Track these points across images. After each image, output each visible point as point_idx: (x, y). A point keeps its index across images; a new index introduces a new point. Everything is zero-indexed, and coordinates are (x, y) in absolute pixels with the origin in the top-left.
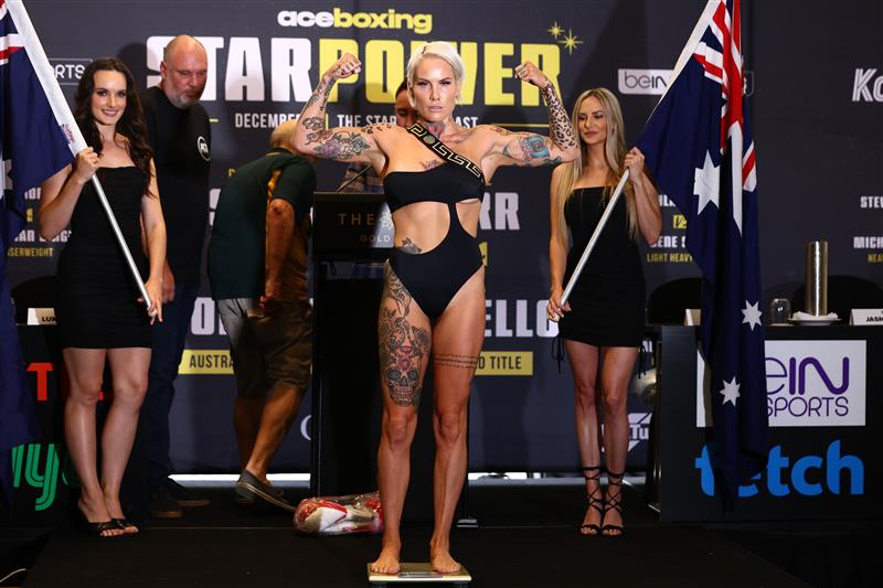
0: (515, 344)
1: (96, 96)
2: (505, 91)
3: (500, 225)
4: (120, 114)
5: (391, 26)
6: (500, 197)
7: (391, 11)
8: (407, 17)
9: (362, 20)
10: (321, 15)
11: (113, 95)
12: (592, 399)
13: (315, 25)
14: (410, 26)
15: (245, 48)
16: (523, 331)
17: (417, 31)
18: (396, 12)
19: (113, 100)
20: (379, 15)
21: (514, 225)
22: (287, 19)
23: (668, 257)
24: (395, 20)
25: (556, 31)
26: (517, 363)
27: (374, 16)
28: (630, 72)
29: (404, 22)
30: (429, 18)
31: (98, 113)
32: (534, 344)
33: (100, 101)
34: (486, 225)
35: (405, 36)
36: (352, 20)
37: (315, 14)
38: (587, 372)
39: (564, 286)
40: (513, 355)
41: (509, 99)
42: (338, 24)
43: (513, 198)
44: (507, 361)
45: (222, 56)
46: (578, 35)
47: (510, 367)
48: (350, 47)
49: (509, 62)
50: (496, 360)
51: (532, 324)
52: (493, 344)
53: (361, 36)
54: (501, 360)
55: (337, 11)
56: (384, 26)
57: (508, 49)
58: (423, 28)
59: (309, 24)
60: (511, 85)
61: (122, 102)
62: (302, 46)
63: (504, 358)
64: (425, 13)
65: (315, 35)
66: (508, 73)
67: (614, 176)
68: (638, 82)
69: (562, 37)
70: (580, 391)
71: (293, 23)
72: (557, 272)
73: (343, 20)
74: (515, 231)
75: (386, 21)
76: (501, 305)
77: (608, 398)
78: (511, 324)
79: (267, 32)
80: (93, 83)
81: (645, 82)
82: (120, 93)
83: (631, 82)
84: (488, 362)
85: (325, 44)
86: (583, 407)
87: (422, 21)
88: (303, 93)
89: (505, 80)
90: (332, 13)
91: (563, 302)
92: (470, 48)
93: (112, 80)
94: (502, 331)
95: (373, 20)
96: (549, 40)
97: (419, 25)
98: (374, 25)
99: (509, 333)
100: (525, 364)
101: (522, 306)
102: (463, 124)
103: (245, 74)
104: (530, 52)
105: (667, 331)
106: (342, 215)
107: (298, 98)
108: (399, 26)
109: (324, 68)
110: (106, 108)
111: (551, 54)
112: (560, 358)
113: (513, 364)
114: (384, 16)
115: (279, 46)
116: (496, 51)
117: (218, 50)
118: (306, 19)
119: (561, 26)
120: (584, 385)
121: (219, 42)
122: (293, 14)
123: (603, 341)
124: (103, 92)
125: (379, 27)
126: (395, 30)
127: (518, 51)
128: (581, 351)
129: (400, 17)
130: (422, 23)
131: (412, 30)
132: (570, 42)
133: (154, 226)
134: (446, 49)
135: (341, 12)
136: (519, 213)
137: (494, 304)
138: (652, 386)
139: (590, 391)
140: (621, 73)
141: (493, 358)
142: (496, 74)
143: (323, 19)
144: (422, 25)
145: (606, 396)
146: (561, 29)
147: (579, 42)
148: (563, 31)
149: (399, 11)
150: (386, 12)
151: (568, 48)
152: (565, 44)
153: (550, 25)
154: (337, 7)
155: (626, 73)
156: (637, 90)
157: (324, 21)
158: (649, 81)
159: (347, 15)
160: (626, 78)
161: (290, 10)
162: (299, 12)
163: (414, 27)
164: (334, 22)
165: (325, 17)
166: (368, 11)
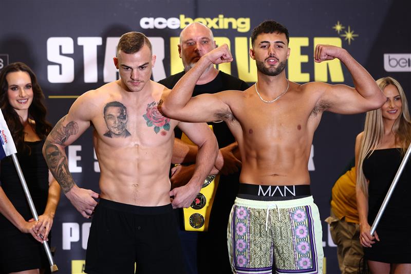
1: (10, 91)
2: (303, 71)
4: (30, 101)
5: (221, 27)
7: (221, 16)
8: (232, 20)
10: (171, 20)
11: (22, 88)
13: (167, 27)
14: (234, 27)
17: (239, 30)
18: (225, 17)
19: (23, 91)
20: (212, 19)
22: (147, 23)
24: (224, 23)
25: (339, 28)
27: (209, 20)
28: (392, 56)
29: (230, 24)
30: (247, 21)
31: (14, 103)
33: (14, 94)
35: (231, 34)
37: (167, 19)
41: (306, 77)
42: (183, 26)
46: (355, 30)
49: (304, 51)
55: (182, 17)
56: (216, 27)
57: (305, 42)
58: (244, 28)
59: (162, 27)
61: (30, 92)
64: (245, 17)
66: (305, 59)
68: (398, 63)
69: (343, 32)
71: (151, 26)
73: (187, 23)
74: (311, 172)
75: (217, 23)
80: (6, 83)
81: (403, 63)
82: (27, 86)
83: (393, 63)
87: (243, 23)
89: (303, 64)
90: (179, 18)
93: (20, 78)
95: (208, 23)
96: (334, 34)
97: (240, 25)
98: (209, 27)
108: (226, 27)
110: (19, 98)
114: (215, 20)
117: (98, 47)
118: (160, 23)
119: (342, 24)
121: (98, 41)
122: (151, 20)
124: (15, 88)
125: (212, 28)
126: (224, 30)
127: (311, 42)
129: (227, 20)
130: (243, 24)
131: (236, 30)
132: (349, 36)
135: (185, 17)
140: (386, 56)
142: (296, 60)
143: (172, 23)
144: (243, 26)
146: (342, 26)
147: (355, 35)
148: (343, 28)
149: (226, 16)
150: (217, 17)
151: (348, 39)
152: (345, 37)
153: (335, 24)
154: (182, 14)
155: (389, 57)
156: (398, 69)
157: (173, 25)
158: (407, 62)
159: (189, 20)
160: (390, 60)
161: (149, 17)
162: (155, 18)
163: (237, 27)
164: (180, 25)
165: (174, 22)
166: (204, 17)
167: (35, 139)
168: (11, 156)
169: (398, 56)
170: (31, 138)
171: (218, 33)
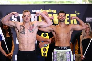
2: (68, 21)
8: (52, 10)
24: (50, 11)
25: (76, 12)
28: (88, 18)
29: (52, 11)
30: (56, 10)
35: (52, 13)
46: (79, 12)
49: (68, 17)
55: (41, 10)
57: (68, 15)
58: (55, 12)
66: (68, 19)
69: (77, 13)
83: (88, 20)
89: (68, 20)
104: (72, 15)
108: (51, 12)
114: (49, 10)
127: (70, 15)
129: (51, 10)
132: (78, 14)
140: (86, 18)
149: (51, 9)
154: (41, 9)
156: (89, 21)
158: (91, 19)
159: (43, 10)
166: (46, 10)
167: (9, 36)
168: (4, 40)
169: (89, 18)
170: (8, 36)
171: (49, 13)
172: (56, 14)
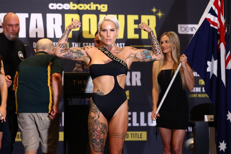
0: (140, 129)
2: (135, 33)
3: (134, 84)
5: (92, 9)
6: (134, 73)
7: (92, 3)
8: (98, 5)
9: (81, 7)
12: (169, 149)
13: (63, 9)
14: (99, 9)
15: (36, 18)
16: (143, 124)
17: (102, 11)
20: (87, 4)
21: (139, 84)
22: (52, 6)
23: (198, 96)
24: (93, 7)
25: (154, 10)
26: (141, 136)
27: (85, 5)
28: (182, 25)
29: (97, 7)
30: (106, 6)
32: (147, 129)
34: (128, 84)
35: (97, 13)
36: (77, 7)
37: (63, 4)
38: (167, 139)
39: (157, 106)
40: (139, 133)
41: (137, 36)
42: (72, 8)
43: (139, 74)
44: (137, 135)
45: (28, 20)
46: (162, 11)
47: (138, 138)
48: (76, 17)
49: (137, 22)
50: (133, 135)
51: (146, 121)
52: (132, 129)
53: (80, 13)
54: (135, 135)
55: (71, 3)
56: (89, 9)
57: (136, 17)
58: (104, 10)
59: (61, 8)
60: (138, 31)
62: (59, 17)
63: (136, 134)
64: (105, 4)
65: (63, 12)
66: (136, 26)
67: (176, 65)
68: (185, 29)
69: (157, 12)
70: (165, 147)
71: (55, 8)
72: (155, 102)
73: (74, 7)
74: (139, 86)
75: (90, 7)
76: (135, 114)
77: (175, 149)
78: (138, 121)
79: (45, 11)
81: (188, 29)
83: (183, 29)
84: (130, 135)
85: (67, 16)
86: (166, 152)
87: (104, 7)
88: (59, 35)
89: (135, 29)
90: (69, 4)
91: (157, 114)
92: (122, 17)
94: (135, 124)
95: (85, 7)
96: (151, 13)
98: (85, 9)
99: (138, 125)
100: (143, 136)
101: (142, 114)
102: (119, 46)
103: (37, 27)
104: (145, 18)
105: (197, 123)
106: (74, 81)
107: (57, 37)
108: (95, 9)
109: (67, 25)
111: (152, 19)
112: (157, 134)
113: (139, 136)
114: (89, 5)
115: (50, 17)
116: (132, 18)
117: (26, 19)
118: (60, 6)
120: (166, 145)
121: (26, 15)
122: (54, 5)
123: (173, 128)
125: (87, 9)
127: (140, 18)
128: (165, 131)
129: (95, 5)
130: (103, 8)
131: (100, 11)
132: (160, 14)
133: (3, 85)
134: (113, 17)
135: (73, 3)
136: (141, 80)
137: (132, 114)
138: (192, 144)
139: (168, 146)
140: (179, 26)
141: (132, 134)
142: (131, 27)
143: (66, 6)
144: (104, 8)
145: (174, 148)
146: (156, 9)
147: (163, 14)
148: (157, 10)
149: (95, 3)
150: (90, 3)
151: (159, 17)
152: (157, 15)
153: (152, 8)
154: (71, 1)
155: (181, 26)
156: (185, 33)
157: (67, 7)
158: (190, 29)
159: (75, 5)
160: (181, 28)
161: (53, 3)
162: (57, 3)
163: (101, 9)
164: (70, 7)
165: (67, 6)
166: (83, 3)
171: (90, 12)
172: (106, 13)
